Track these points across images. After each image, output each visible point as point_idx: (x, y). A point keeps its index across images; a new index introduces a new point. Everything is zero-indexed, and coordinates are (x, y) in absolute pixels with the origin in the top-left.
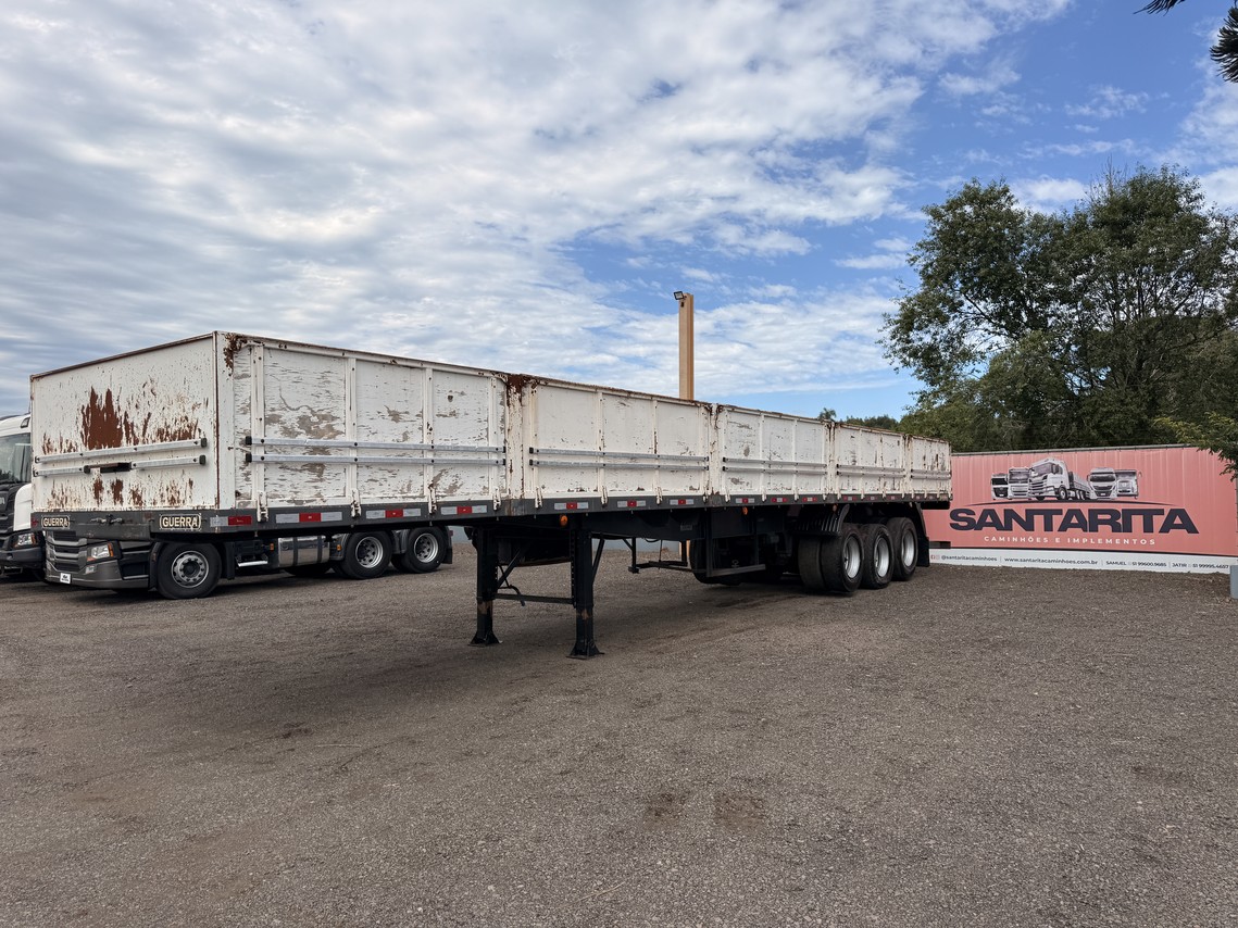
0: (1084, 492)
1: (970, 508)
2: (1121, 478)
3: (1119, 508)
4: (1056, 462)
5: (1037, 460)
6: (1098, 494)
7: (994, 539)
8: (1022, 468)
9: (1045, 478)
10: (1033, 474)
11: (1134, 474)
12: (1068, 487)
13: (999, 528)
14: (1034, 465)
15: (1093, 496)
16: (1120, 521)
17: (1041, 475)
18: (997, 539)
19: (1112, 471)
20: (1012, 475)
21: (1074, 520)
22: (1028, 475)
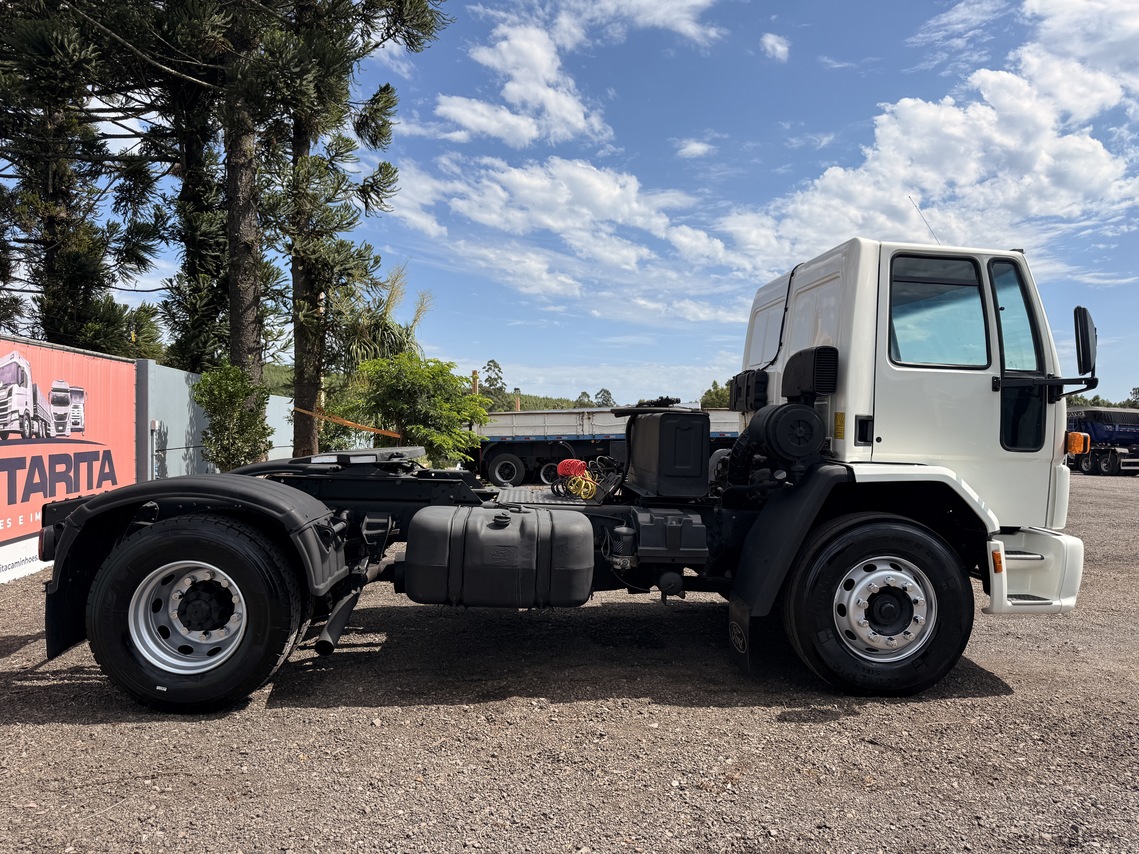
0: (46, 425)
2: (74, 401)
3: (71, 450)
4: (23, 363)
5: (3, 355)
6: (57, 425)
9: (10, 394)
11: (81, 394)
12: (32, 415)
15: (53, 433)
16: (72, 474)
17: (6, 385)
19: (68, 388)
21: (37, 479)
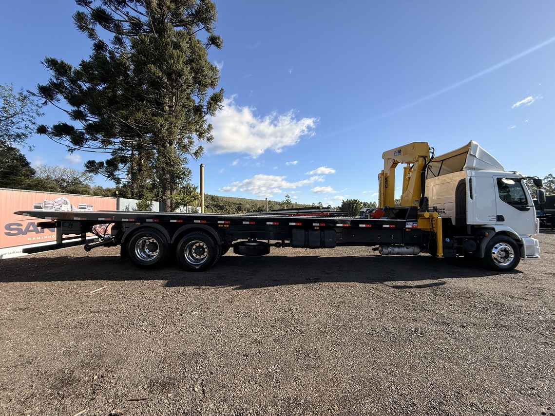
1: (20, 222)
2: (88, 208)
4: (66, 199)
5: (58, 198)
7: (34, 238)
8: (50, 201)
9: (61, 206)
10: (55, 204)
11: (91, 206)
13: (38, 232)
14: (57, 200)
17: (59, 205)
18: (36, 238)
19: (86, 205)
20: (45, 204)
22: (53, 205)
